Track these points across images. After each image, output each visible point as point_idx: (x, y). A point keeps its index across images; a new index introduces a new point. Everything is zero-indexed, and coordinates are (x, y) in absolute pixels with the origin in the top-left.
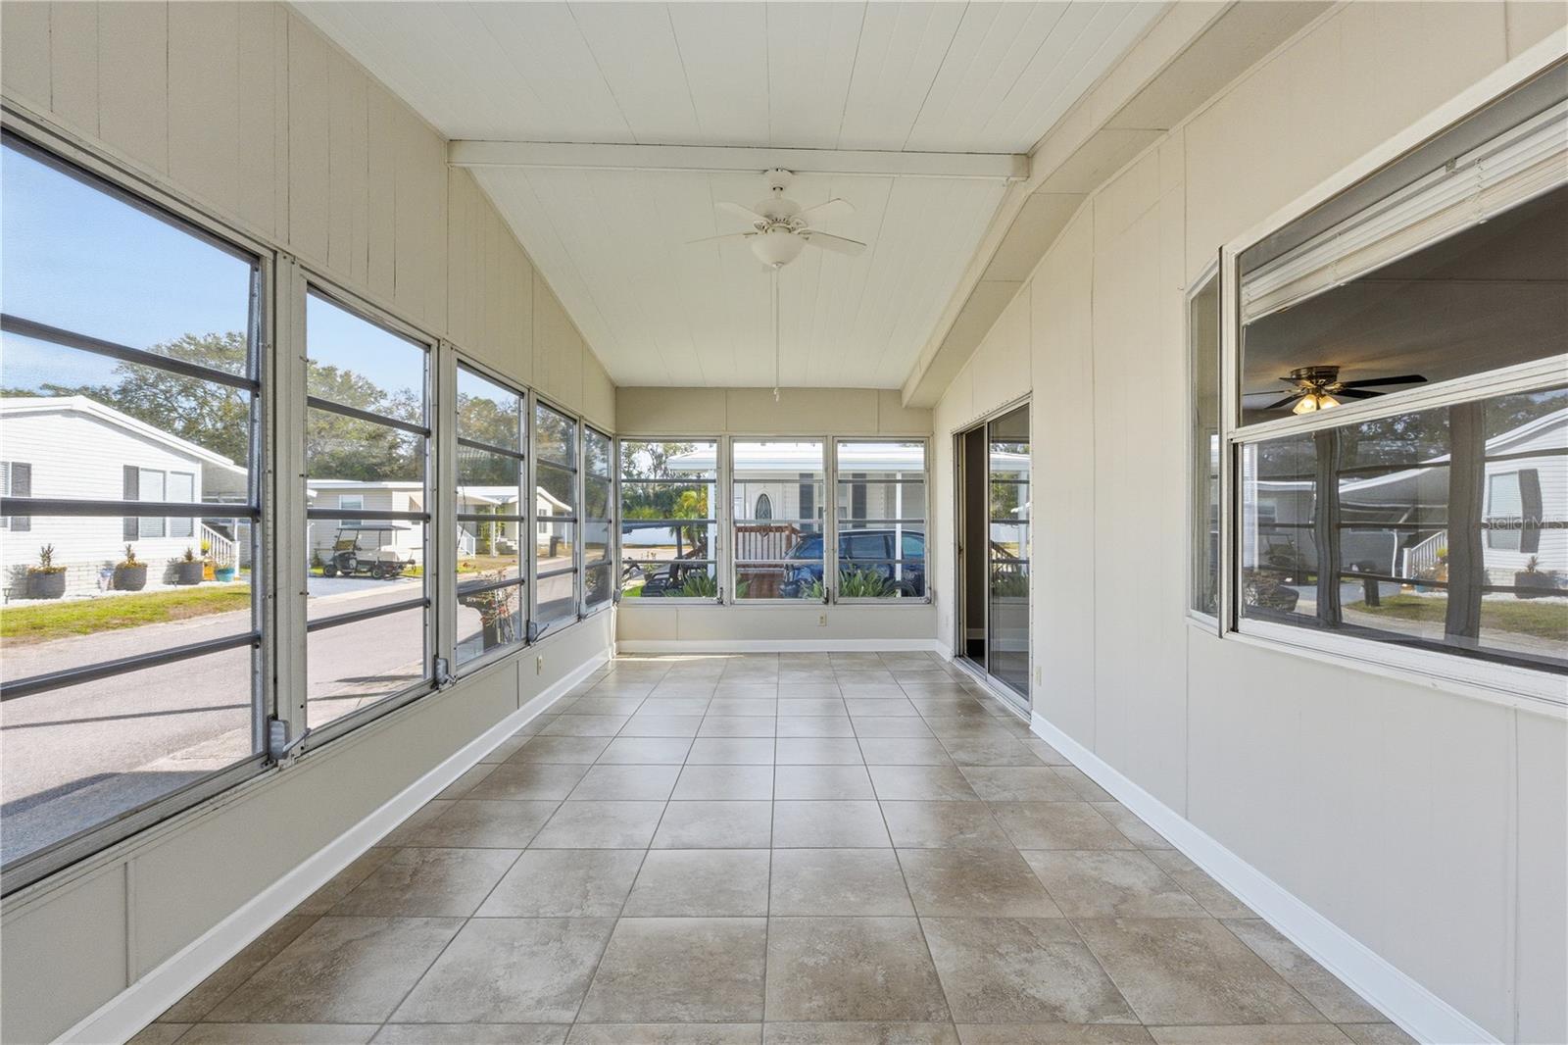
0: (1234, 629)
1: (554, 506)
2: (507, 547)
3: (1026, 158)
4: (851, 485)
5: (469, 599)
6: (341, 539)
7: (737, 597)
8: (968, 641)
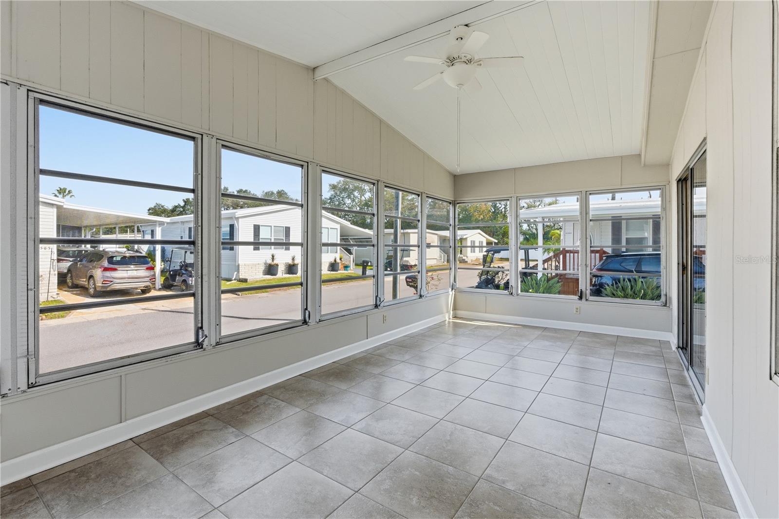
1: (487, 239)
2: (463, 259)
4: (651, 220)
5: (411, 284)
6: (389, 255)
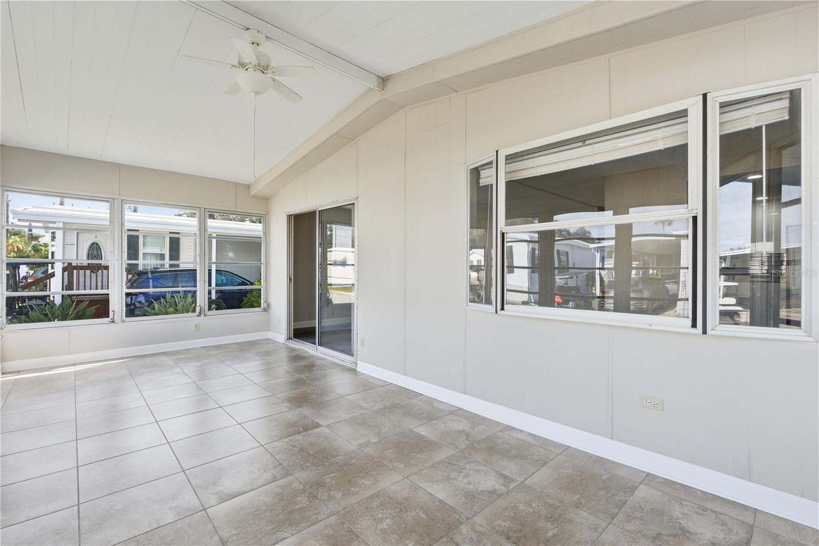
0: (502, 309)
3: (384, 81)
7: (126, 317)
8: (294, 329)
